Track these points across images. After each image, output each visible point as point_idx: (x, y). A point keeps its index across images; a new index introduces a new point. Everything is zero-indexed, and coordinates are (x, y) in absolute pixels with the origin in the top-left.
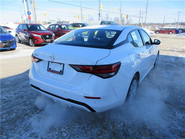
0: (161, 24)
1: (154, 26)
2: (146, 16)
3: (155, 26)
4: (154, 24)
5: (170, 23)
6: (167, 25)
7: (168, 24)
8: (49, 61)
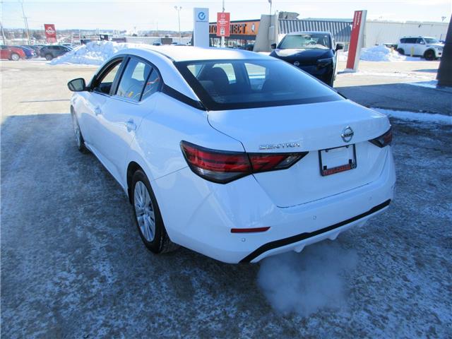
8: (320, 151)
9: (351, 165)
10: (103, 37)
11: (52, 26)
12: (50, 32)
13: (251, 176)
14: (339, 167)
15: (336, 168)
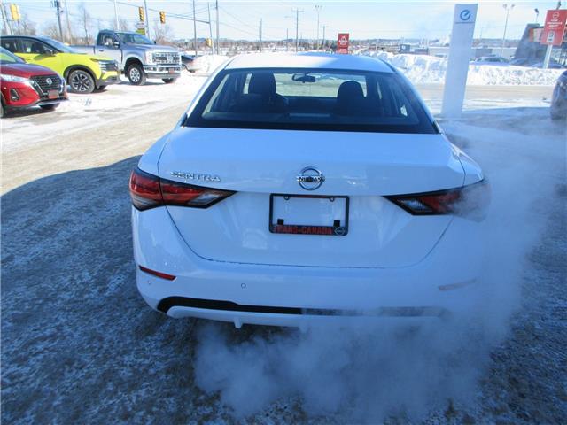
0: (251, 44)
1: (233, 47)
2: (218, 18)
3: (236, 49)
4: (232, 43)
5: (273, 42)
6: (267, 47)
7: (269, 43)
8: (272, 196)
9: (338, 229)
10: (404, 48)
11: (347, 36)
12: (343, 42)
13: (164, 208)
14: (307, 227)
15: (300, 227)
